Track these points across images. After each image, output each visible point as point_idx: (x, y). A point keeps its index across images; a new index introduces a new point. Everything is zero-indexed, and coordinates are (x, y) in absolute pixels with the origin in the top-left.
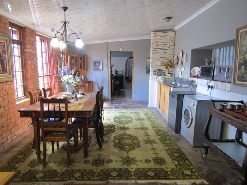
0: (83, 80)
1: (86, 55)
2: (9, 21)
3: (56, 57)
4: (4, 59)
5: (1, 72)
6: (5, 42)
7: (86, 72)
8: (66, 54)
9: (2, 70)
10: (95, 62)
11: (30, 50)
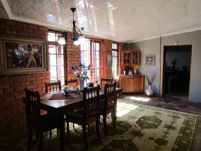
0: (136, 74)
1: (139, 51)
2: (48, 29)
3: (106, 54)
4: (40, 57)
5: (36, 66)
6: (42, 45)
7: (139, 67)
8: (120, 51)
9: (36, 65)
10: (147, 58)
11: (72, 49)
